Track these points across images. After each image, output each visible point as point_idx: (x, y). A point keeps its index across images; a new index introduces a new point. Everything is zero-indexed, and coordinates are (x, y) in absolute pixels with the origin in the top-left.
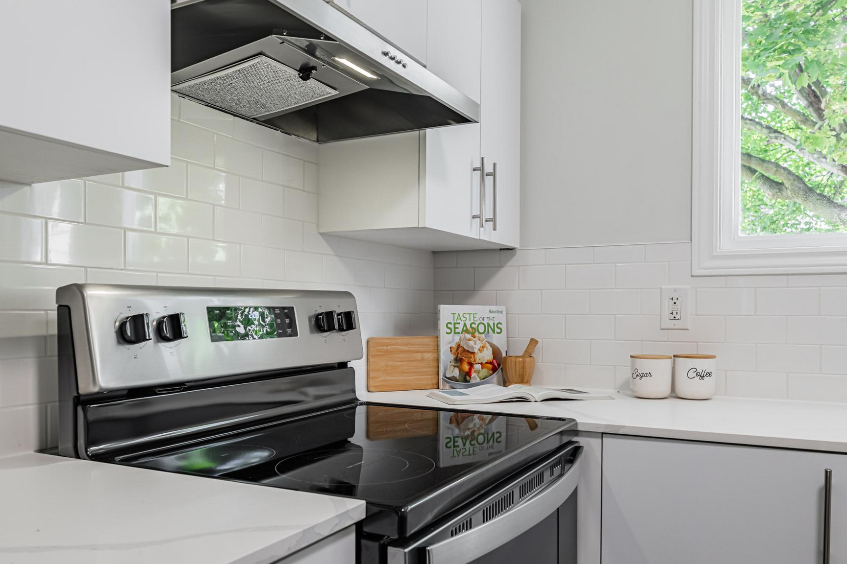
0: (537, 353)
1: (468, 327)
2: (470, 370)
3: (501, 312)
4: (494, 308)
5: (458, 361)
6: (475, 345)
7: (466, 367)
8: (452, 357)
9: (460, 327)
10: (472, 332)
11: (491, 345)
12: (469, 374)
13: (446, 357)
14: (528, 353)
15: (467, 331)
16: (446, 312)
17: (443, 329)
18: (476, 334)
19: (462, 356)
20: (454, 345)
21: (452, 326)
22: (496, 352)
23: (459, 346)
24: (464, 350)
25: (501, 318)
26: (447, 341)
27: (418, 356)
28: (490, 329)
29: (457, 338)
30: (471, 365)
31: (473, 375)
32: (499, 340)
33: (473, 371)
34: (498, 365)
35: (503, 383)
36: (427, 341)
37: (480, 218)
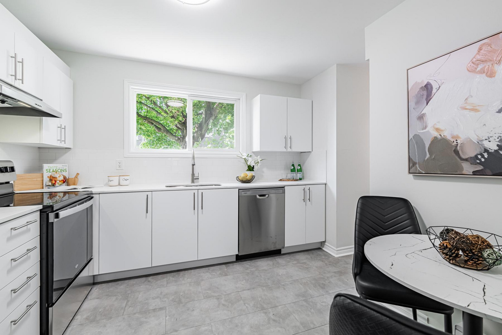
0: (79, 177)
1: (55, 170)
2: (55, 183)
3: (66, 166)
4: (64, 165)
5: (51, 180)
6: (57, 176)
7: (54, 182)
8: (49, 179)
9: (51, 171)
11: (63, 175)
12: (55, 184)
13: (46, 179)
14: (76, 177)
15: (54, 172)
16: (46, 166)
17: (45, 171)
18: (57, 172)
19: (53, 179)
20: (49, 176)
21: (48, 170)
22: (65, 177)
23: (51, 176)
24: (53, 177)
25: (67, 168)
26: (46, 175)
27: (35, 179)
28: (62, 171)
29: (50, 174)
30: (56, 181)
31: (56, 184)
32: (66, 174)
33: (56, 183)
34: (65, 181)
35: (68, 185)
36: (38, 175)
37: (60, 140)
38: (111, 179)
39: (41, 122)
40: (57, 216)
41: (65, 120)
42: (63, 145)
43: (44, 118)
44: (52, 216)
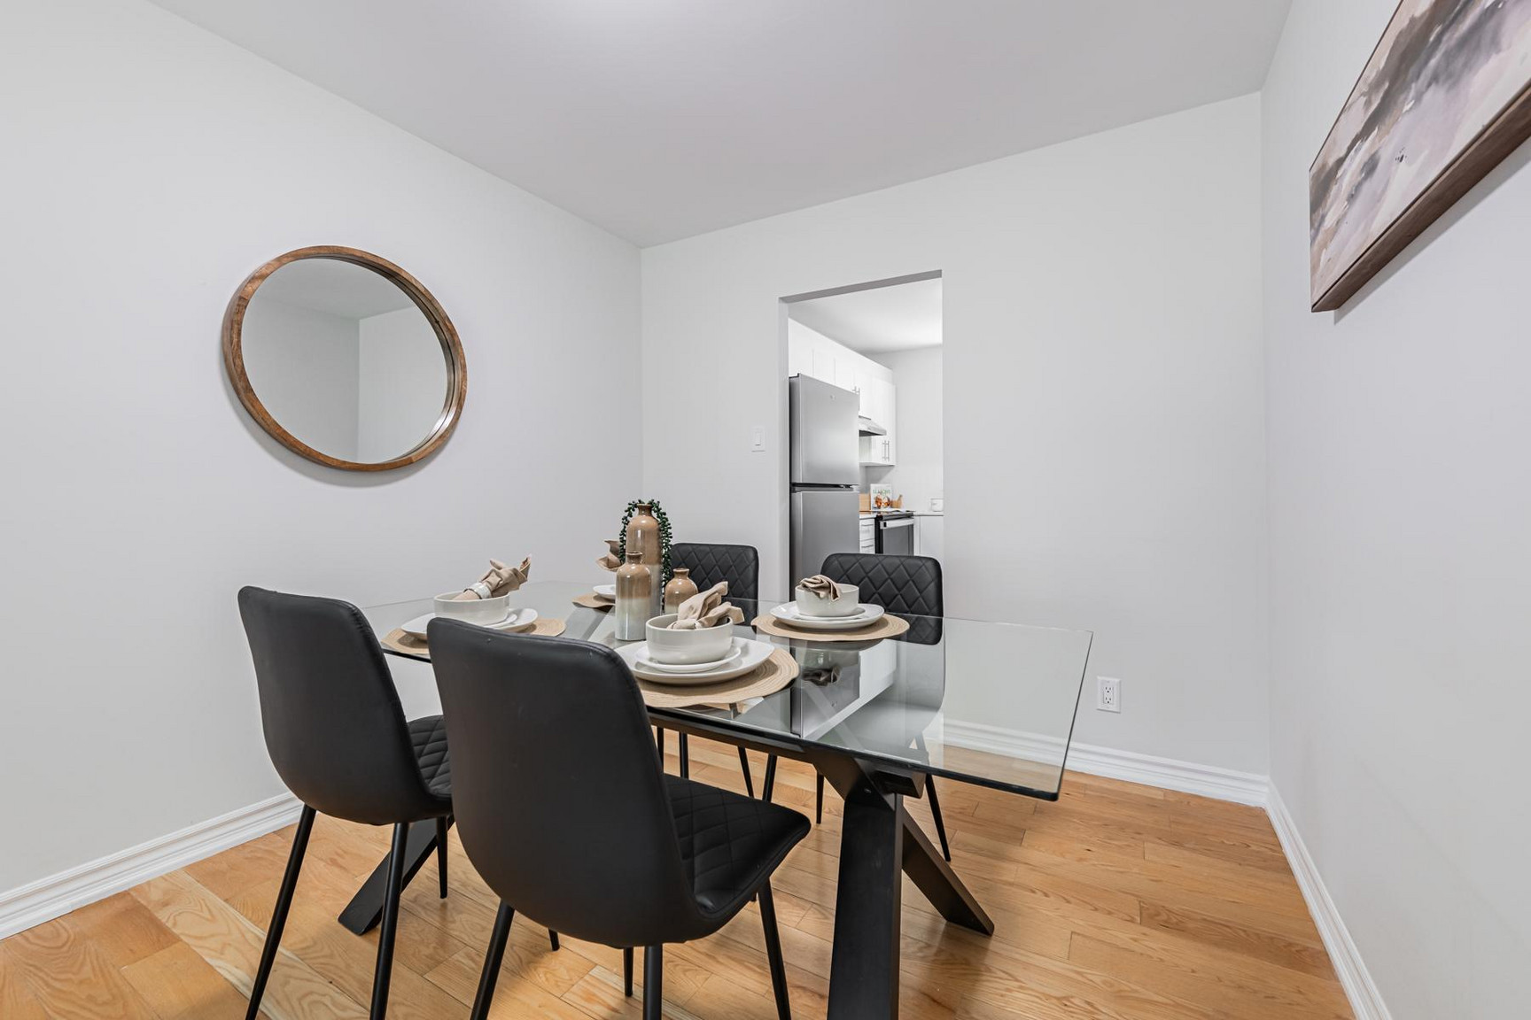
0: (902, 499)
1: (880, 491)
3: (890, 486)
4: (888, 485)
5: (877, 502)
6: (881, 497)
9: (877, 491)
10: (881, 493)
11: (887, 497)
13: (873, 501)
14: (899, 499)
16: (873, 486)
17: (872, 491)
19: (878, 501)
21: (875, 491)
22: (889, 500)
23: (877, 498)
24: (879, 499)
25: (890, 488)
26: (873, 496)
28: (886, 492)
29: (876, 495)
30: (881, 503)
32: (890, 496)
34: (889, 504)
35: (892, 507)
36: (866, 496)
37: (885, 458)
38: (935, 501)
39: (870, 440)
40: (885, 525)
41: (889, 437)
42: (887, 463)
43: (872, 437)
44: (882, 523)
